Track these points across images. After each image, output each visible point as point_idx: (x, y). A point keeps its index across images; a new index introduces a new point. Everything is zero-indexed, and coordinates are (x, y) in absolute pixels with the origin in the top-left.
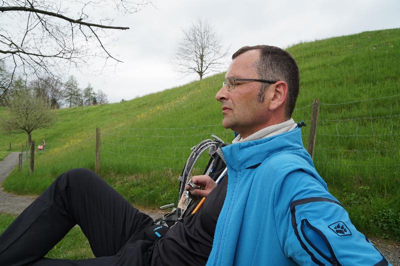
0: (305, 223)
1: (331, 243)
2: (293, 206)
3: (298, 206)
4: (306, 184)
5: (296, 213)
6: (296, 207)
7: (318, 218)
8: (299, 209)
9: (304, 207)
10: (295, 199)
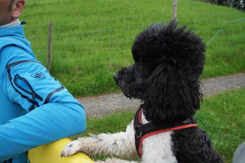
0: (17, 77)
1: (31, 83)
2: (8, 68)
3: (12, 67)
4: (17, 53)
5: (11, 72)
6: (11, 68)
7: (25, 72)
8: (13, 69)
9: (16, 67)
10: (10, 63)
